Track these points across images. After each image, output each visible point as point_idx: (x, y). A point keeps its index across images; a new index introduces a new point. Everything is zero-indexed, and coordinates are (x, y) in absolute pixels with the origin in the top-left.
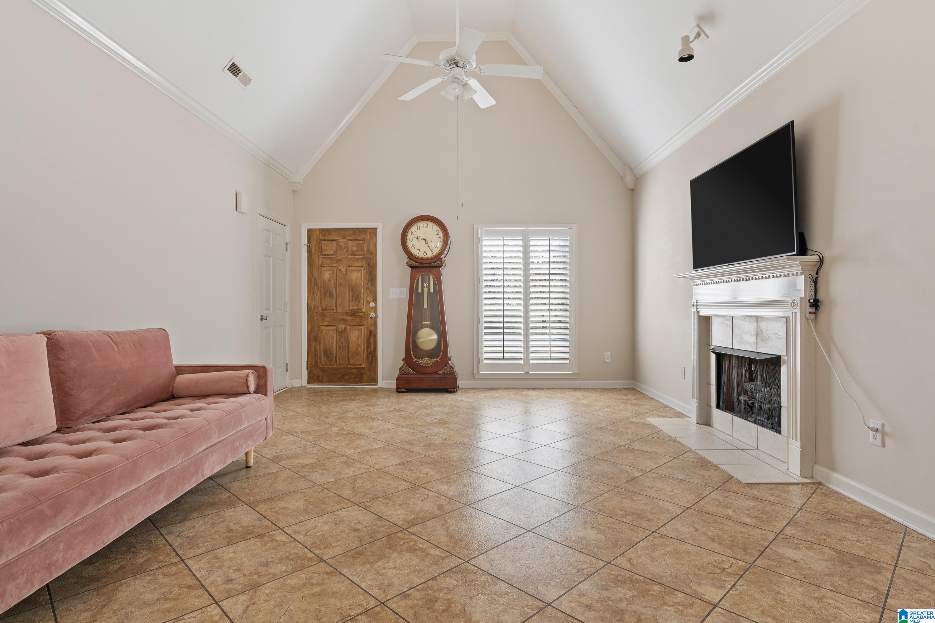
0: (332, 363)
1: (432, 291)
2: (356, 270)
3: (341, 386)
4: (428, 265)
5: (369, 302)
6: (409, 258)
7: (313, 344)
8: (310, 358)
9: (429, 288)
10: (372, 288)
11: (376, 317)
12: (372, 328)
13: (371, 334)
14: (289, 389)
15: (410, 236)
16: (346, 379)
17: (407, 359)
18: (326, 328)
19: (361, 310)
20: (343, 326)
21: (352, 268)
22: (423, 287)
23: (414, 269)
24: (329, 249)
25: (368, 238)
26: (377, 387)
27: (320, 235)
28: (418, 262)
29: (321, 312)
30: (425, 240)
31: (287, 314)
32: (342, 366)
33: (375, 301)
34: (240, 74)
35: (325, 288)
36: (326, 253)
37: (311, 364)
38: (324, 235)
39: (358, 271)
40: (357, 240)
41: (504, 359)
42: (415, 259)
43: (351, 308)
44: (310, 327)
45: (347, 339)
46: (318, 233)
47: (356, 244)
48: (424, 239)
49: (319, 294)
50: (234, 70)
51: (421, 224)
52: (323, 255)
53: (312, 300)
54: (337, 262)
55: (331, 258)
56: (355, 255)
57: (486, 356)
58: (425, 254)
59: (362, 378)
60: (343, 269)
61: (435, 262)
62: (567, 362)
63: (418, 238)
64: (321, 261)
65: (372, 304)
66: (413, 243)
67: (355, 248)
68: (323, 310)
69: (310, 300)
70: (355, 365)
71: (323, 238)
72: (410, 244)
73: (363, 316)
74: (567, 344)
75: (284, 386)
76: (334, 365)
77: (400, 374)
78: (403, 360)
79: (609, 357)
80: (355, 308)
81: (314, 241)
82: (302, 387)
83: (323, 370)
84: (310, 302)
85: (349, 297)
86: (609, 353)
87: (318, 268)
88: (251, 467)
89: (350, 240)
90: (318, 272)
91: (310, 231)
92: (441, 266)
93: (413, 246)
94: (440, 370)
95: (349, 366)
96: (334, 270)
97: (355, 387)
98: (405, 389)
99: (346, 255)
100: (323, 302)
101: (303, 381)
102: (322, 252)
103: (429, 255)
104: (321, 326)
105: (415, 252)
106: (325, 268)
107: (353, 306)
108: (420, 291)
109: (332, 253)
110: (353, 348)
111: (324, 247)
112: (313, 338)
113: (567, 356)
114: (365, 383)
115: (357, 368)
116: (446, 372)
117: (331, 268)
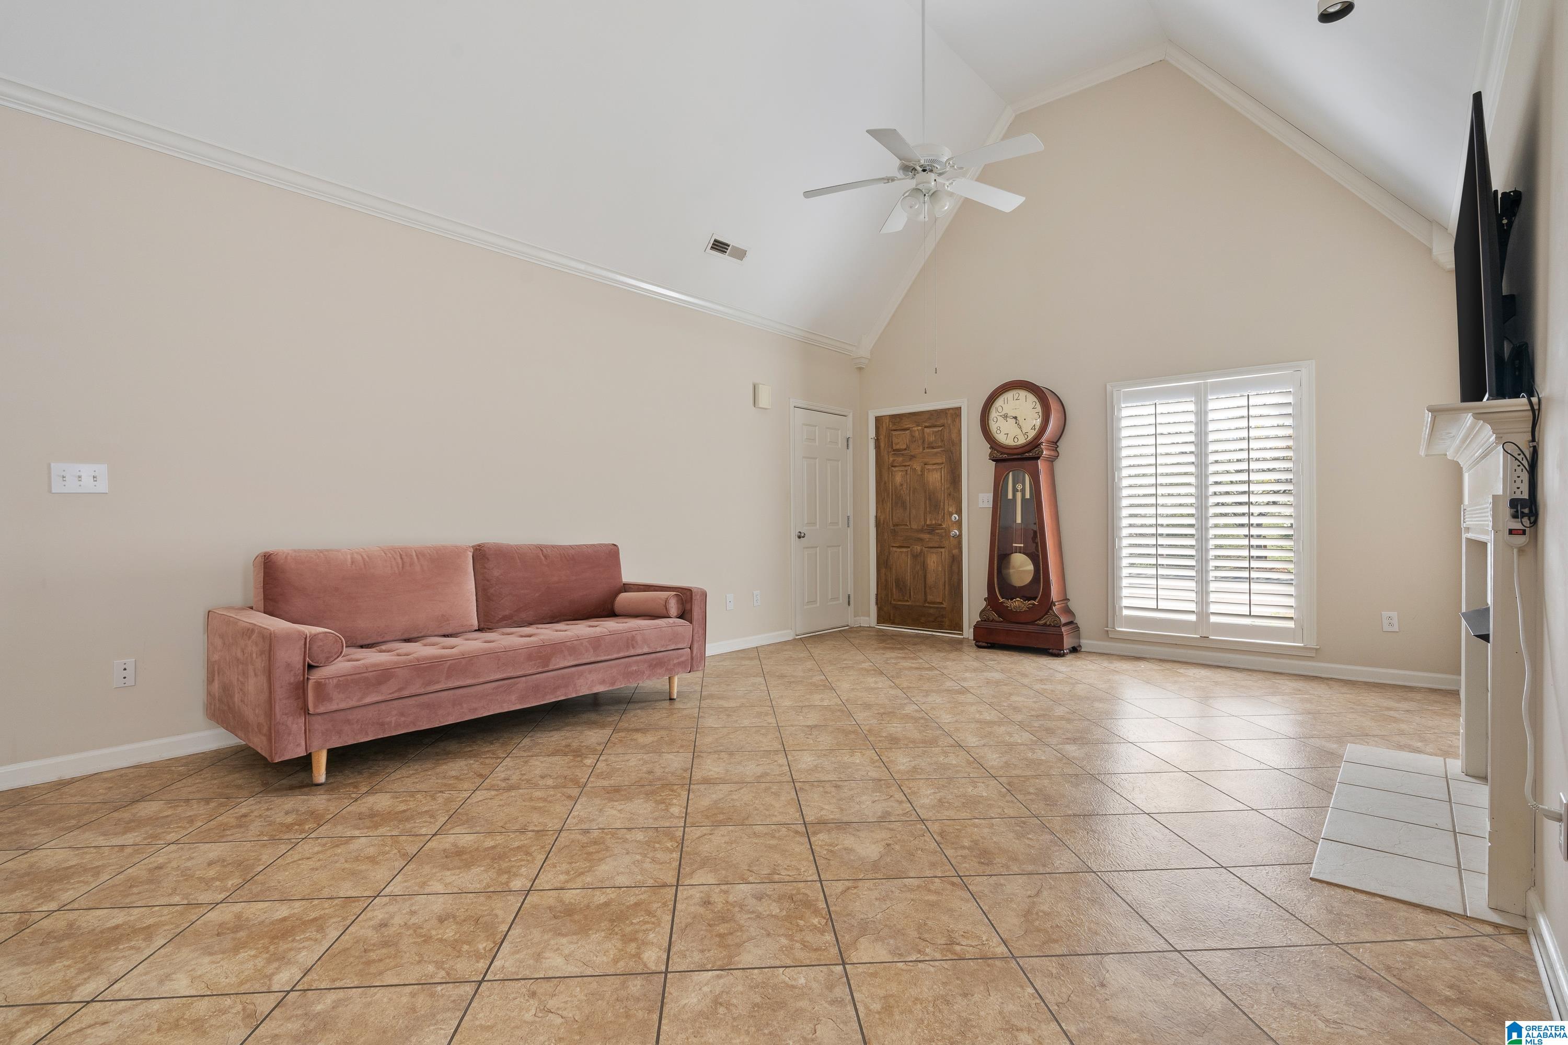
0: (906, 598)
1: (1028, 496)
2: (934, 469)
3: (917, 631)
4: (1019, 456)
5: (951, 514)
6: (991, 448)
7: (883, 571)
8: (879, 591)
9: (1023, 491)
10: (955, 494)
11: (960, 536)
12: (955, 552)
13: (953, 561)
14: (851, 628)
15: (994, 414)
16: (922, 621)
17: (991, 599)
18: (898, 550)
19: (941, 525)
20: (919, 548)
21: (927, 467)
22: (1015, 490)
23: (999, 464)
24: (901, 440)
25: (949, 421)
26: (962, 637)
27: (890, 423)
28: (1005, 454)
29: (892, 528)
30: (1015, 418)
31: (850, 531)
32: (918, 604)
33: (959, 512)
34: (729, 248)
35: (896, 495)
36: (898, 447)
37: (881, 598)
38: (894, 424)
39: (936, 470)
40: (935, 426)
41: (1157, 610)
42: (999, 449)
43: (928, 523)
44: (879, 549)
45: (924, 567)
46: (888, 421)
47: (934, 432)
48: (1013, 418)
49: (889, 504)
50: (719, 246)
51: (1009, 395)
52: (894, 450)
53: (881, 512)
54: (910, 459)
55: (903, 455)
56: (933, 448)
57: (1125, 602)
58: (1016, 440)
59: (943, 622)
60: (918, 468)
61: (1029, 451)
62: (1291, 624)
63: (1005, 417)
64: (891, 459)
65: (955, 517)
66: (998, 424)
67: (932, 438)
68: (894, 526)
69: (879, 512)
70: (934, 603)
71: (894, 428)
72: (993, 426)
73: (944, 534)
74: (1291, 590)
75: (845, 624)
76: (907, 601)
77: (982, 621)
78: (985, 599)
79: (1395, 621)
80: (934, 522)
81: (883, 432)
82: (870, 627)
83: (895, 607)
84: (879, 515)
85: (926, 508)
86: (1394, 614)
87: (889, 468)
88: (674, 699)
89: (926, 427)
90: (889, 474)
91: (878, 420)
92: (1039, 458)
93: (999, 429)
94: (1040, 619)
95: (927, 605)
96: (907, 471)
97: (934, 633)
98: (986, 643)
99: (921, 449)
100: (894, 515)
101: (870, 619)
102: (892, 448)
103: (1022, 441)
104: (892, 547)
105: (1001, 438)
106: (897, 469)
107: (931, 520)
108: (1010, 496)
109: (904, 447)
110: (931, 579)
111: (895, 440)
112: (883, 563)
113: (1290, 613)
114: (947, 630)
115: (937, 608)
116: (1048, 623)
117: (903, 468)
